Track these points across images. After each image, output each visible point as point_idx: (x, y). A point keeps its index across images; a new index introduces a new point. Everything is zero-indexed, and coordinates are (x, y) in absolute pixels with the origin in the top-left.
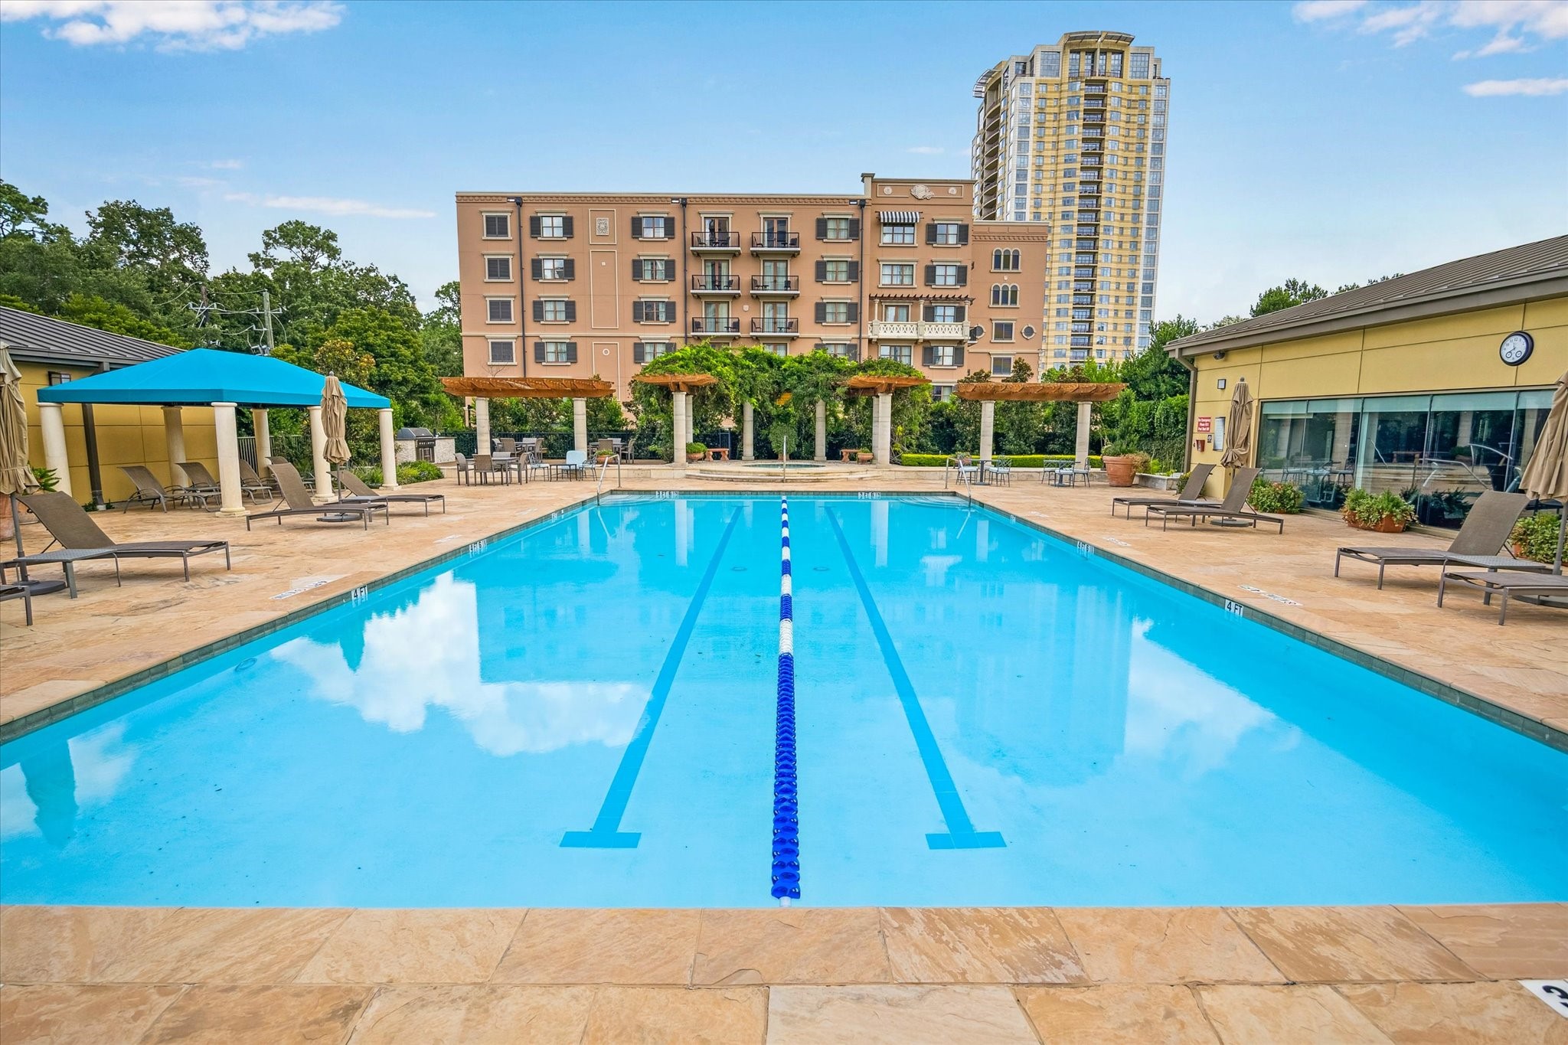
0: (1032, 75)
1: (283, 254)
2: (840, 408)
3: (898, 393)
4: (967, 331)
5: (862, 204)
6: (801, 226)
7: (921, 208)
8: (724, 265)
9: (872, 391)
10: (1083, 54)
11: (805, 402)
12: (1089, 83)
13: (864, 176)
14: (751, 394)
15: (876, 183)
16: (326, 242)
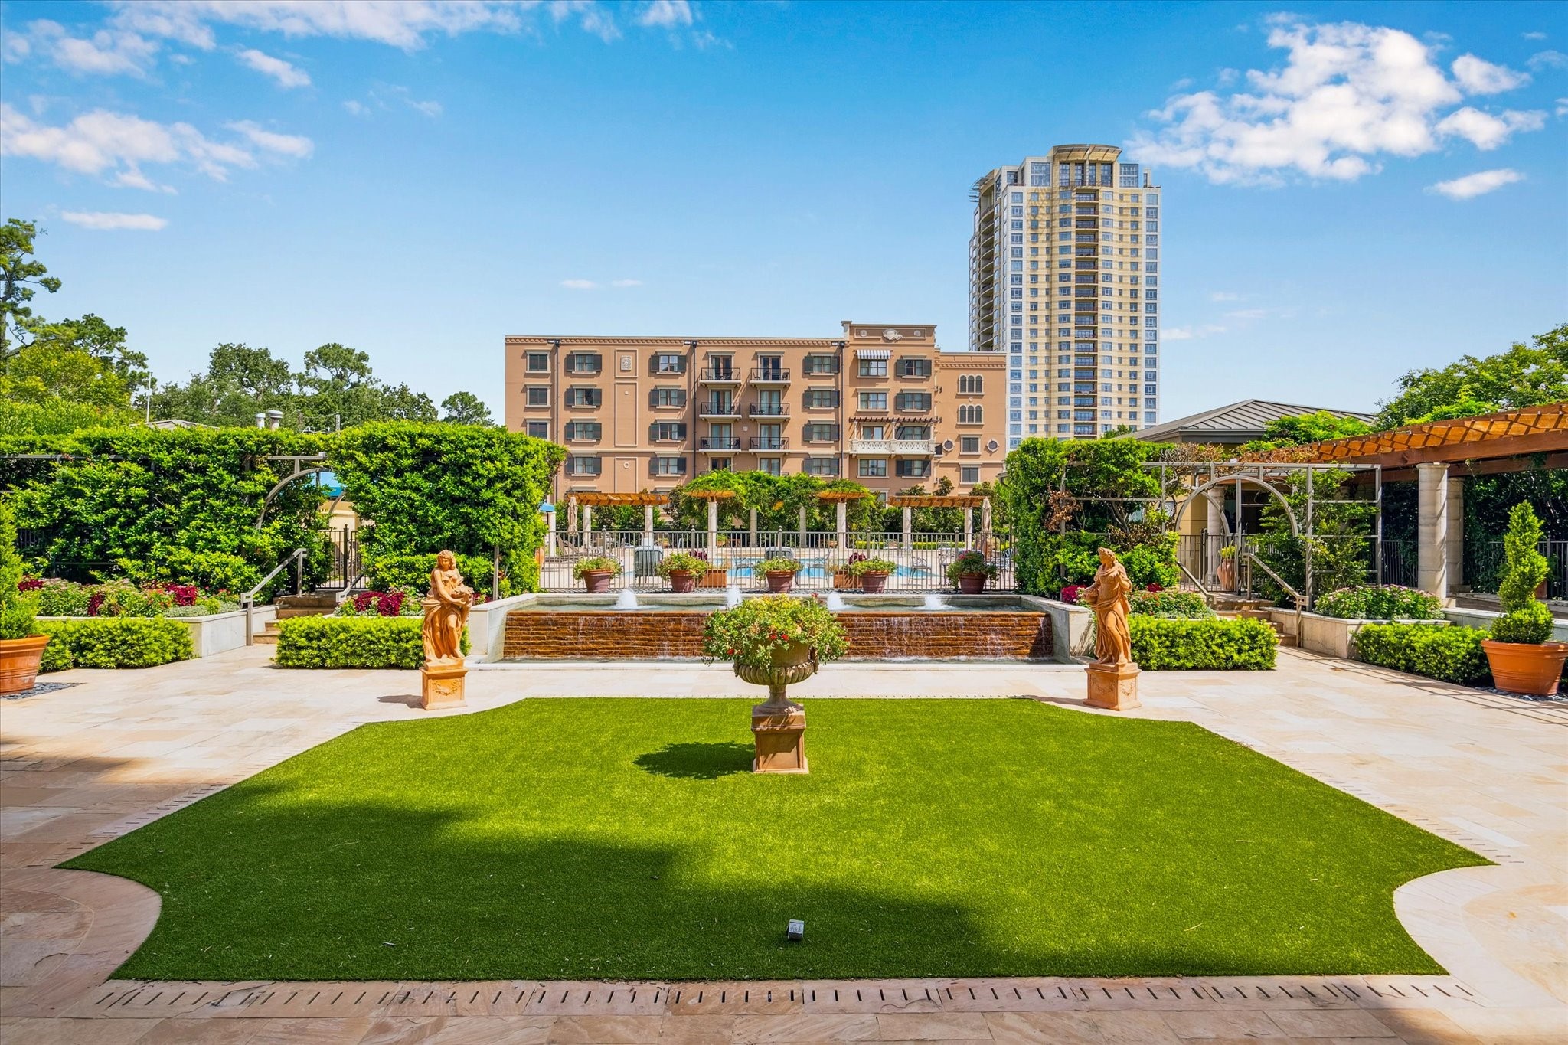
0: (1023, 184)
1: (325, 374)
2: (817, 511)
3: (852, 503)
4: (933, 448)
5: (842, 345)
6: (792, 362)
7: (892, 348)
8: (727, 394)
9: (835, 501)
10: (1072, 165)
11: (792, 509)
12: (1079, 192)
13: (844, 323)
14: (757, 502)
15: (853, 328)
16: (358, 362)
